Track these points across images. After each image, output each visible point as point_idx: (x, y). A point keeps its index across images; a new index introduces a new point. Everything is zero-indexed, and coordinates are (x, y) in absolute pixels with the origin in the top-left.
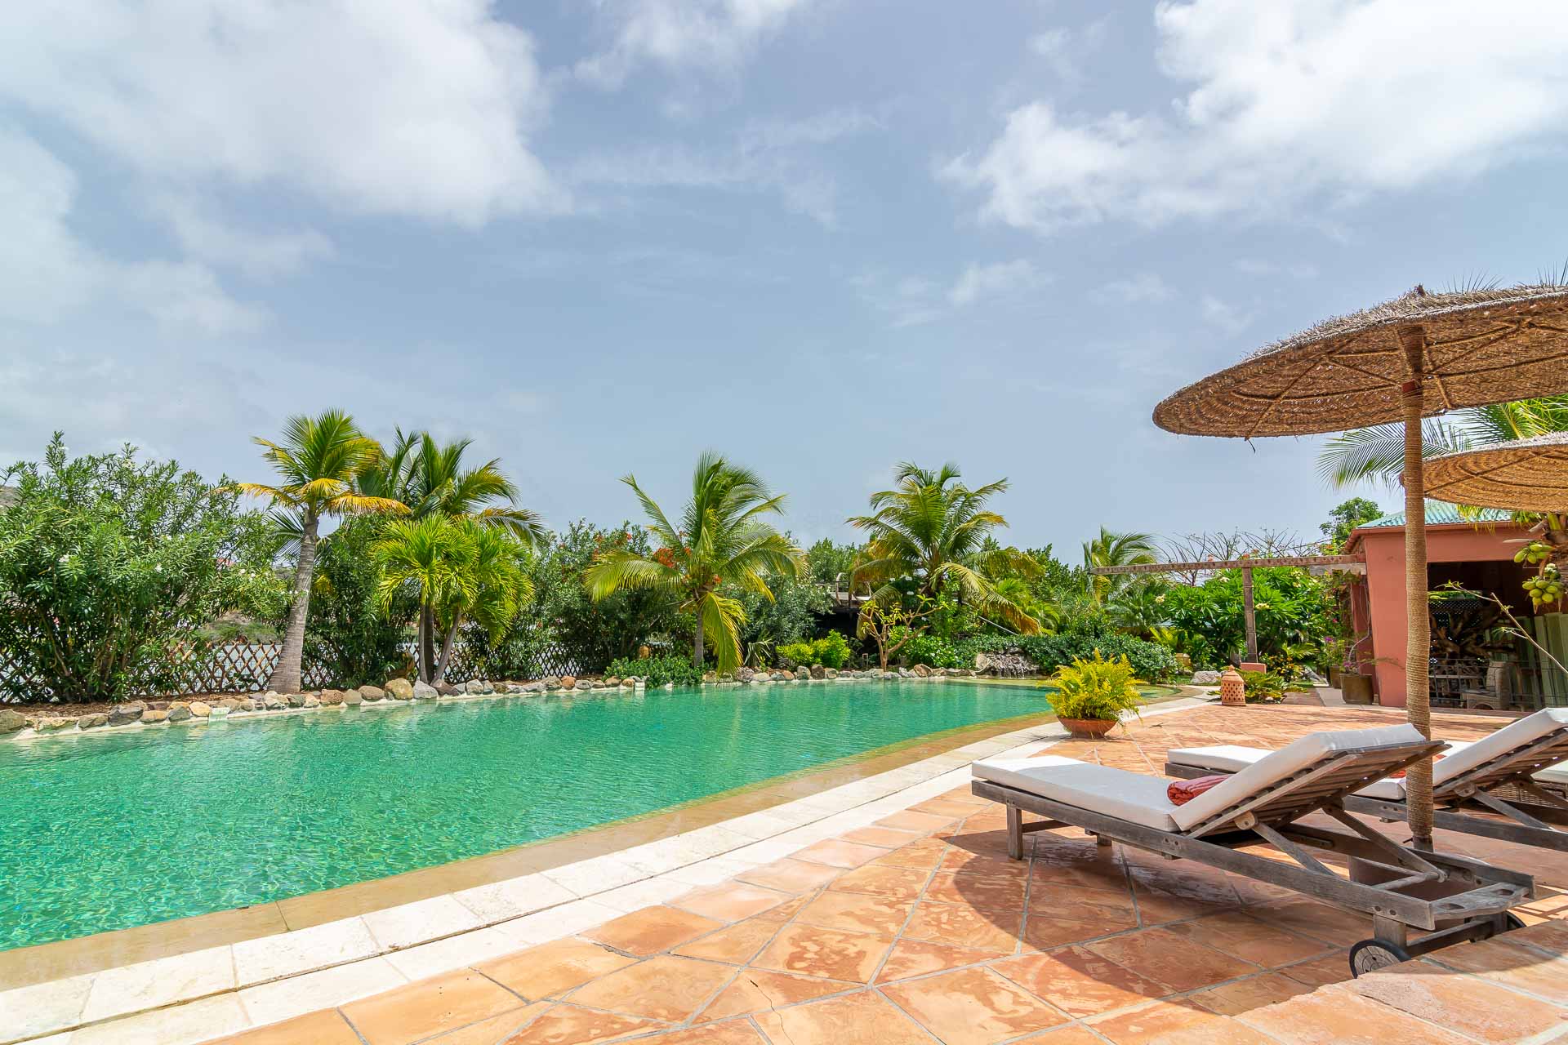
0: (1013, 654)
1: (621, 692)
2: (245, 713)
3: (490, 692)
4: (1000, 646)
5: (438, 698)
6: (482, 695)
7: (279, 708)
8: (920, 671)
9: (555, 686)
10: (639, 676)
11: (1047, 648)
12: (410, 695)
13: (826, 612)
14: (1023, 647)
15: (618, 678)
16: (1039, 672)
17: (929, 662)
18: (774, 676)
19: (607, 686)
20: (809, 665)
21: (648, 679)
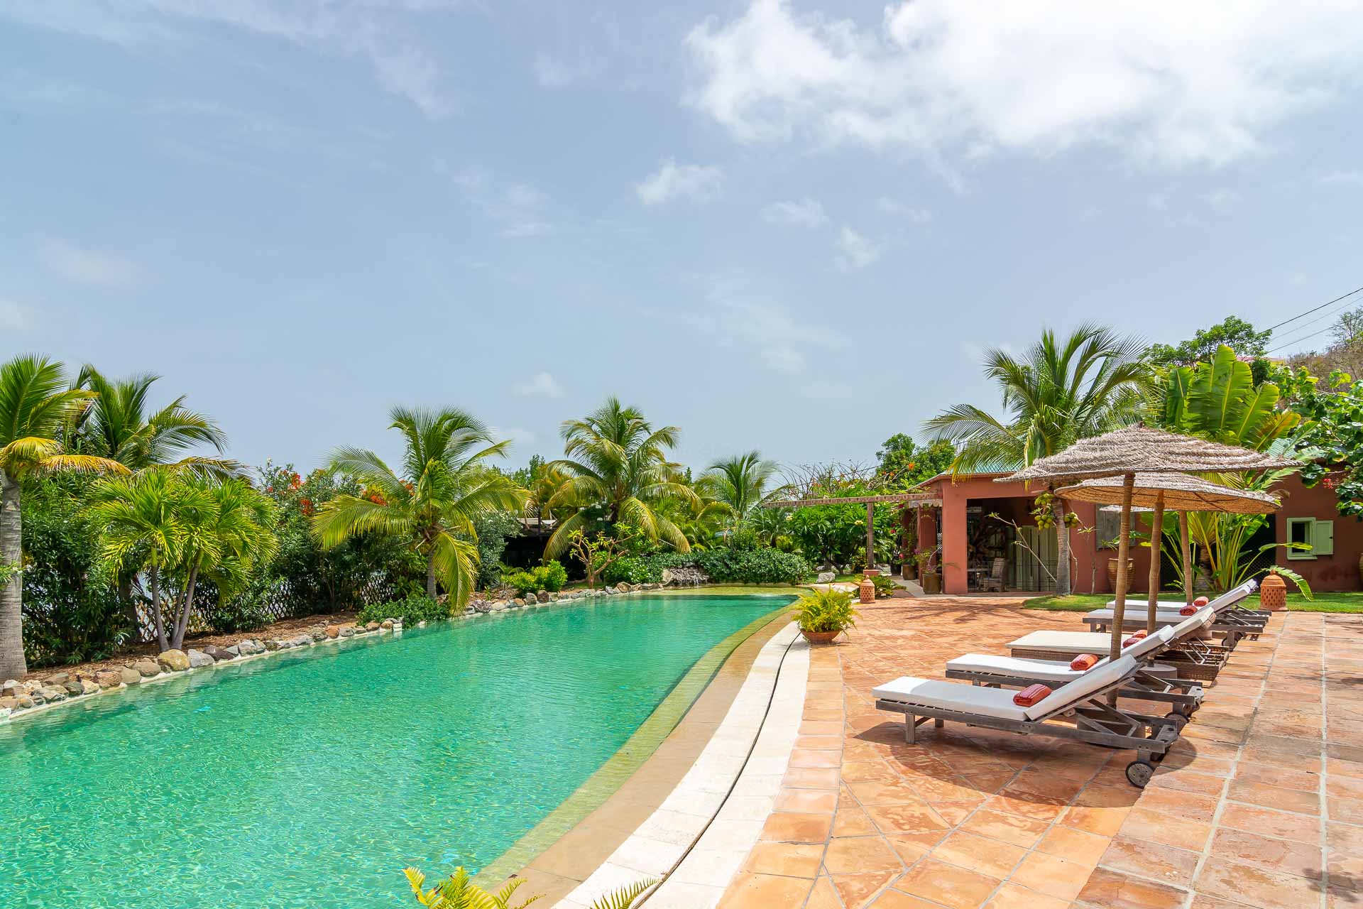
0: (689, 567)
1: (381, 634)
2: (25, 711)
3: (263, 651)
4: (680, 562)
5: (214, 664)
6: (255, 655)
7: (59, 699)
8: (622, 587)
9: (322, 637)
10: (396, 618)
11: (715, 562)
12: (187, 665)
13: (518, 536)
14: (696, 562)
15: (378, 621)
16: (710, 581)
17: (628, 580)
18: (508, 604)
19: (368, 631)
20: (534, 591)
21: (404, 620)
